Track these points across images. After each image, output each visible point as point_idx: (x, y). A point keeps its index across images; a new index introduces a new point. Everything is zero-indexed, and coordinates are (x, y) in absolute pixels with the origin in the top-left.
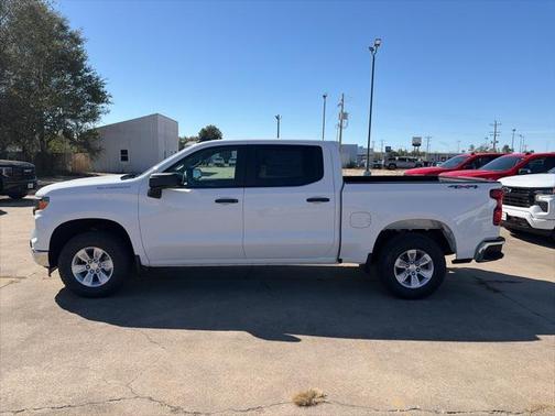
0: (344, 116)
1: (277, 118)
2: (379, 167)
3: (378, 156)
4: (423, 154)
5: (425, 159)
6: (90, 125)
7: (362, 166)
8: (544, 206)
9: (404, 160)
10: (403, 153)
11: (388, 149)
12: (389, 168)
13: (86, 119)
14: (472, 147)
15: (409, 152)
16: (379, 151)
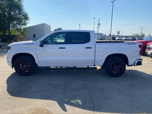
0: (99, 24)
13: (22, 25)
14: (133, 34)
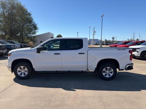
0: (95, 32)
1: (78, 33)
2: (104, 45)
3: (103, 42)
4: (115, 41)
5: (116, 42)
6: (34, 35)
7: (99, 45)
8: (138, 52)
9: (110, 43)
10: (110, 41)
11: (106, 40)
12: (106, 45)
13: (33, 34)
14: (128, 39)
15: (111, 41)
16: (104, 41)
